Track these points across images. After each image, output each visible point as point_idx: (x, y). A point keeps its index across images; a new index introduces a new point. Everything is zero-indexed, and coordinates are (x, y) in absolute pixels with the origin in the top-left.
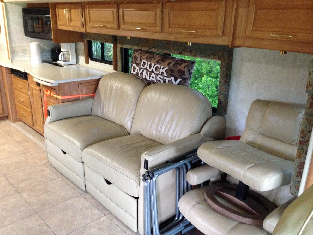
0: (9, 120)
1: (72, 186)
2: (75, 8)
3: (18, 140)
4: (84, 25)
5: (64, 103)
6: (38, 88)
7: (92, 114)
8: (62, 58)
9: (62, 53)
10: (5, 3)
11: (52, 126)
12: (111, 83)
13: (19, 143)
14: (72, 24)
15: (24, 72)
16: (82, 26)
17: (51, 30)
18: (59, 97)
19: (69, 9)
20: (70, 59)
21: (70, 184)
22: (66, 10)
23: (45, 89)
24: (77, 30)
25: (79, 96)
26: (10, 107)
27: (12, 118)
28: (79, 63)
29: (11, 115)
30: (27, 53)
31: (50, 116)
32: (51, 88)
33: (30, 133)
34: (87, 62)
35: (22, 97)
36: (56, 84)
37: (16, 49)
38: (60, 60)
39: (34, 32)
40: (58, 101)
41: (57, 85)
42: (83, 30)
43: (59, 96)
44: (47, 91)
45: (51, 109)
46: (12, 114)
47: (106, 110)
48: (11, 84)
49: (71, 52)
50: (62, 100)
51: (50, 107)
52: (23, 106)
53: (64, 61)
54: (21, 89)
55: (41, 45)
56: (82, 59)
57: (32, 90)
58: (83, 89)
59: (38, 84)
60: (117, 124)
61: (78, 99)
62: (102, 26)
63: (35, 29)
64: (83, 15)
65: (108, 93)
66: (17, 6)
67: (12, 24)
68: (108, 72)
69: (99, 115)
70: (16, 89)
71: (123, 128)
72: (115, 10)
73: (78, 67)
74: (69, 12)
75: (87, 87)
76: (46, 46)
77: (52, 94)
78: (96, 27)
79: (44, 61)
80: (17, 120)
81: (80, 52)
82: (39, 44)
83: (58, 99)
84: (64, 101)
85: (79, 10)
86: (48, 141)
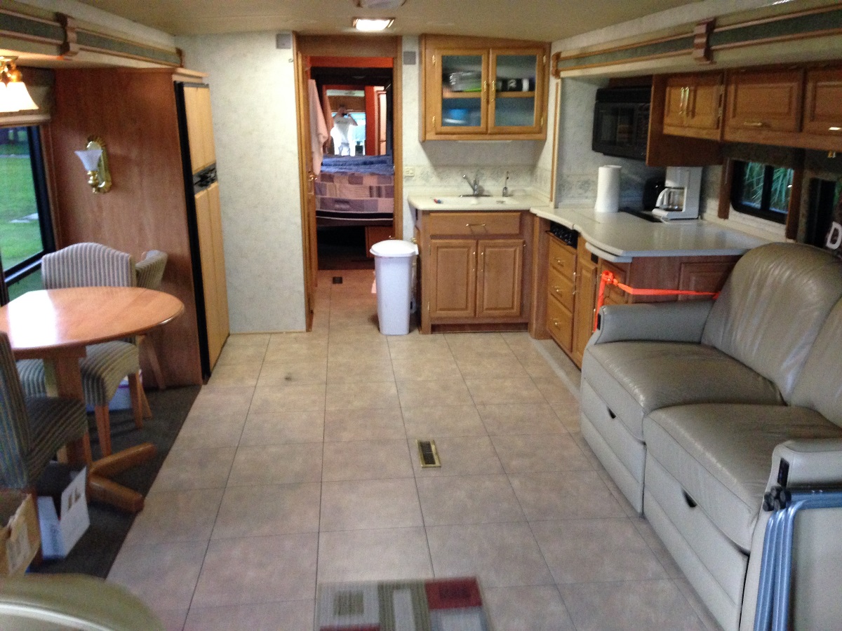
0: (530, 331)
1: (615, 494)
2: (707, 84)
3: (534, 375)
4: (721, 123)
5: (639, 305)
6: (592, 266)
7: (703, 341)
8: (665, 203)
9: (666, 189)
10: (563, 80)
11: (600, 352)
12: (764, 268)
13: (535, 381)
14: (696, 121)
15: (571, 228)
16: (716, 127)
17: (646, 138)
18: (629, 290)
19: (692, 88)
20: (682, 205)
21: (611, 489)
22: (685, 91)
23: (605, 269)
24: (704, 135)
25: (676, 292)
26: (535, 303)
27: (536, 330)
28: (706, 216)
29: (534, 322)
30: (590, 189)
31: (599, 329)
32: (616, 268)
33: (562, 366)
34: (723, 214)
35: (561, 284)
36: (627, 257)
37: (569, 179)
38: (658, 208)
39: (613, 143)
40: (625, 299)
41: (630, 261)
42: (716, 136)
43: (629, 288)
44: (607, 274)
45: (605, 314)
46: (537, 320)
47: (738, 335)
48: (546, 256)
49: (688, 188)
50: (634, 296)
51: (604, 309)
52: (559, 305)
53: (667, 210)
54: (562, 266)
55: (625, 171)
56: (713, 206)
57: (581, 271)
58: (689, 279)
59: (595, 258)
60: (758, 375)
61: (672, 301)
62: (759, 124)
63: (618, 135)
64: (723, 102)
65: (752, 291)
66: (586, 85)
67: (570, 124)
68: (764, 240)
69: (719, 345)
70: (554, 268)
71: (771, 389)
72: (795, 85)
73: (700, 225)
74: (692, 94)
75: (704, 274)
76: (636, 174)
77: (615, 281)
78: (746, 129)
79: (622, 209)
80: (544, 335)
81: (712, 191)
82: (620, 170)
83: (626, 294)
84: (638, 300)
85: (715, 88)
86: (585, 385)
